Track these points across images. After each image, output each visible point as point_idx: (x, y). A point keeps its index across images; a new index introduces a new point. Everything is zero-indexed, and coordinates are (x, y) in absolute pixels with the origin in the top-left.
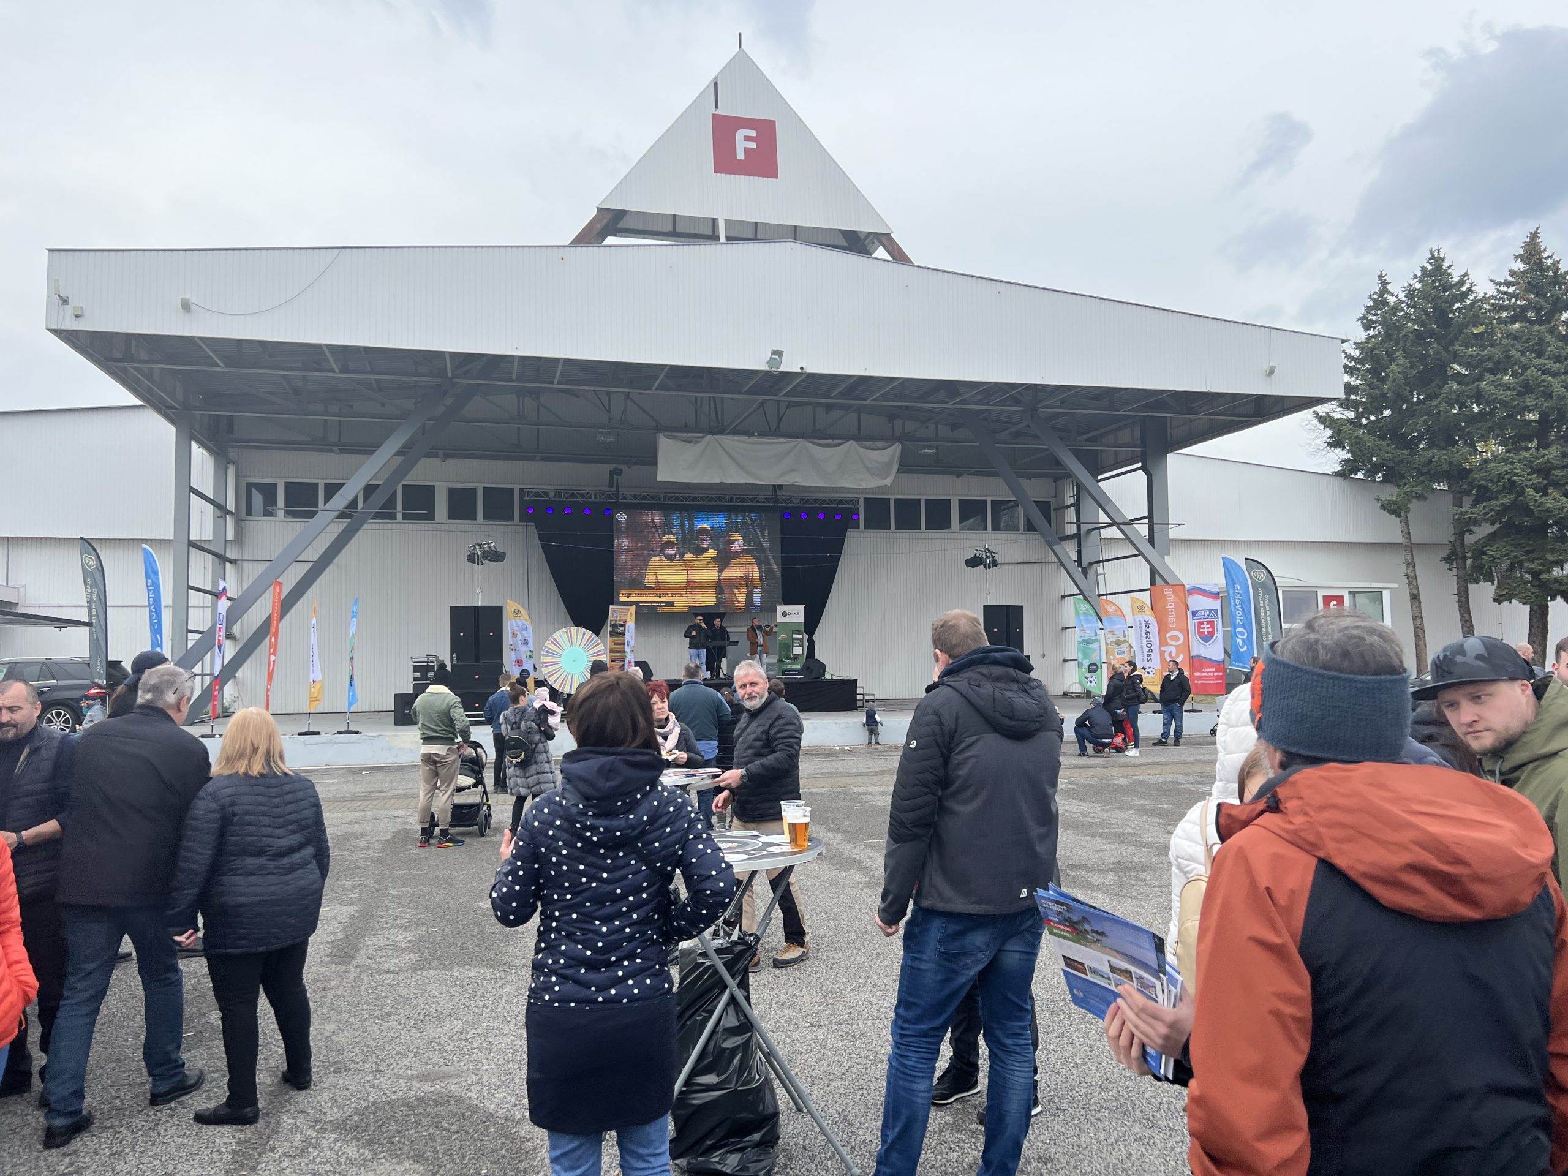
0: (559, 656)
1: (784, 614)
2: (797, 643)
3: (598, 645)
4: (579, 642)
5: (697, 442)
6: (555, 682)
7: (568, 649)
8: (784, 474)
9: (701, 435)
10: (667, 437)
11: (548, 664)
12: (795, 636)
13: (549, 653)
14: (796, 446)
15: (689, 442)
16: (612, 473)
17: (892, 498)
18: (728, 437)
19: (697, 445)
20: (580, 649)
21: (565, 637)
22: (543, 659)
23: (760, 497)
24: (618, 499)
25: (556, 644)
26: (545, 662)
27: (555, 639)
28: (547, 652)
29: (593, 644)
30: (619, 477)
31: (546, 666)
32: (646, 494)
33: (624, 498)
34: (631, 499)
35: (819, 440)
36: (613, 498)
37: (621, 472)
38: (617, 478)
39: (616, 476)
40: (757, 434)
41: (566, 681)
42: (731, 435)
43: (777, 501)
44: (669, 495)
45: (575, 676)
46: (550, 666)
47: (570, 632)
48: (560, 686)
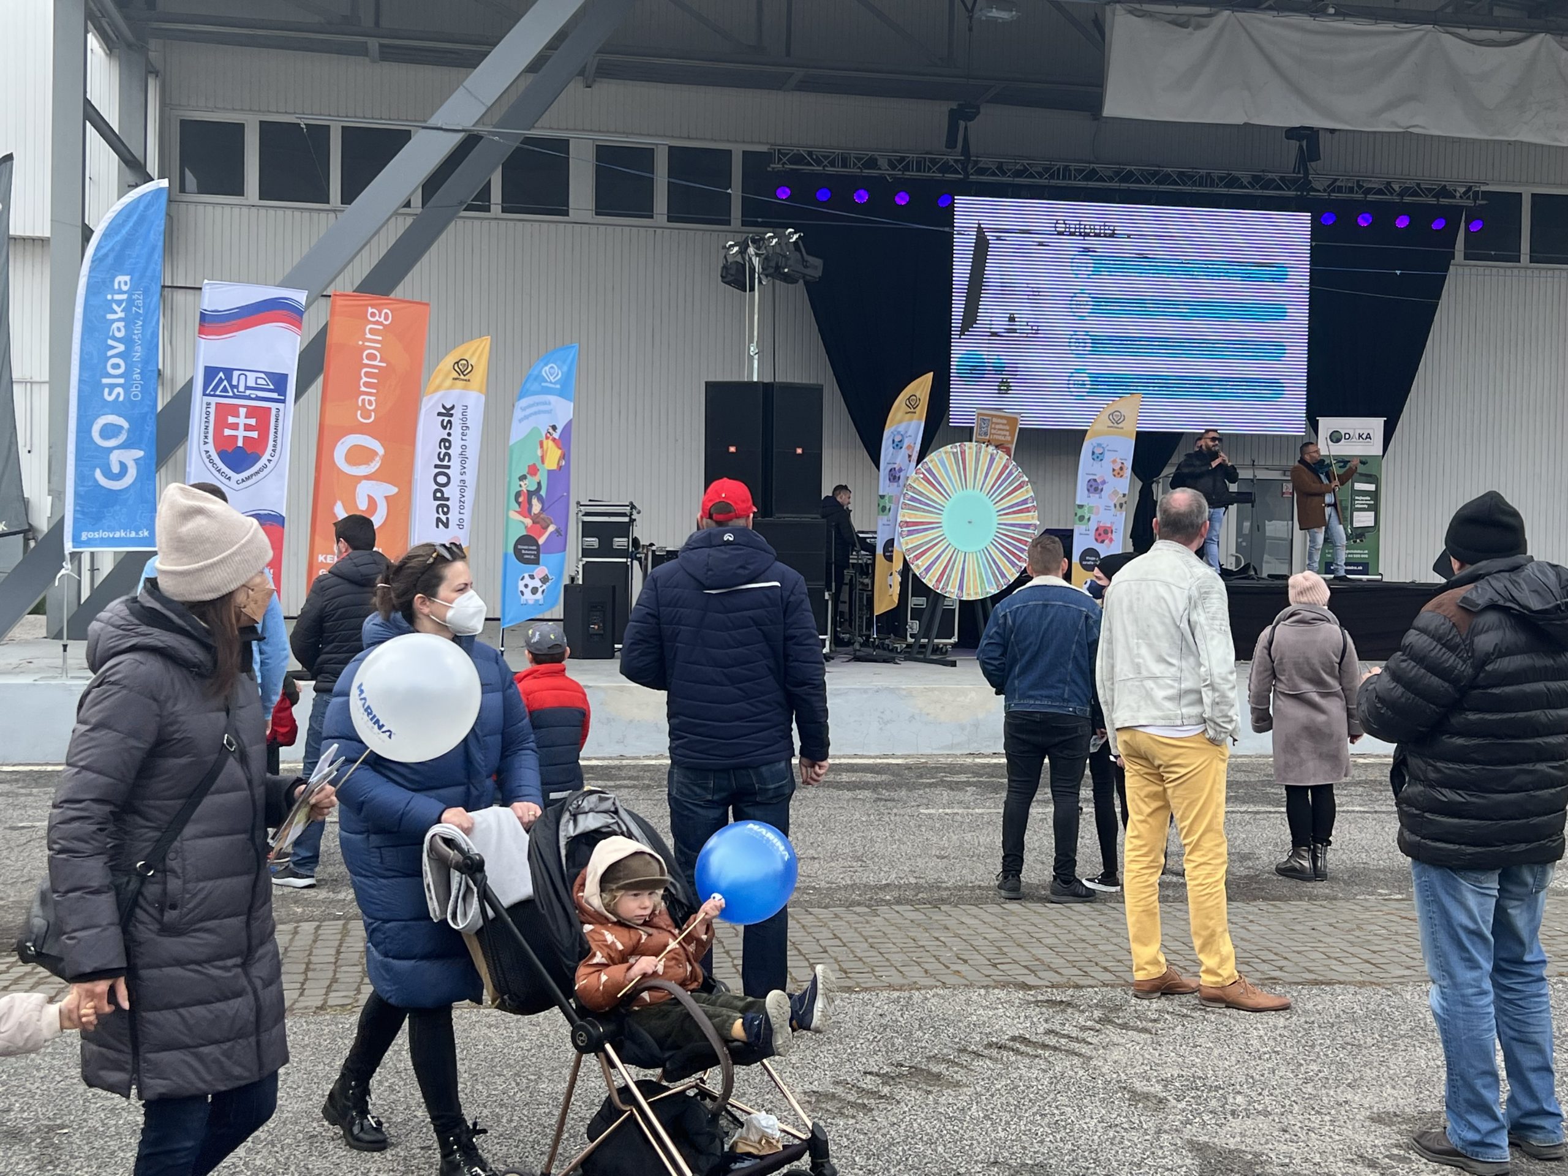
0: (940, 510)
1: (1336, 437)
2: (1361, 501)
3: (1021, 486)
4: (980, 476)
5: (1199, 27)
6: (928, 570)
7: (958, 494)
8: (1390, 106)
9: (1205, 10)
10: (1131, 13)
11: (914, 528)
12: (1359, 486)
13: (918, 502)
14: (1420, 39)
15: (1183, 25)
16: (954, 117)
17: (1527, 192)
18: (1268, 16)
19: (1199, 34)
20: (983, 495)
21: (952, 467)
22: (904, 515)
23: (1270, 175)
24: (967, 174)
25: (931, 479)
26: (908, 524)
27: (929, 471)
28: (913, 499)
29: (1011, 484)
30: (969, 124)
31: (910, 533)
32: (1025, 162)
33: (982, 171)
34: (994, 174)
35: (1469, 29)
36: (956, 172)
37: (978, 113)
38: (966, 128)
39: (962, 123)
40: (1332, 11)
41: (952, 569)
42: (1275, 13)
43: (1306, 185)
44: (1073, 166)
45: (969, 558)
46: (918, 531)
47: (963, 453)
48: (939, 581)
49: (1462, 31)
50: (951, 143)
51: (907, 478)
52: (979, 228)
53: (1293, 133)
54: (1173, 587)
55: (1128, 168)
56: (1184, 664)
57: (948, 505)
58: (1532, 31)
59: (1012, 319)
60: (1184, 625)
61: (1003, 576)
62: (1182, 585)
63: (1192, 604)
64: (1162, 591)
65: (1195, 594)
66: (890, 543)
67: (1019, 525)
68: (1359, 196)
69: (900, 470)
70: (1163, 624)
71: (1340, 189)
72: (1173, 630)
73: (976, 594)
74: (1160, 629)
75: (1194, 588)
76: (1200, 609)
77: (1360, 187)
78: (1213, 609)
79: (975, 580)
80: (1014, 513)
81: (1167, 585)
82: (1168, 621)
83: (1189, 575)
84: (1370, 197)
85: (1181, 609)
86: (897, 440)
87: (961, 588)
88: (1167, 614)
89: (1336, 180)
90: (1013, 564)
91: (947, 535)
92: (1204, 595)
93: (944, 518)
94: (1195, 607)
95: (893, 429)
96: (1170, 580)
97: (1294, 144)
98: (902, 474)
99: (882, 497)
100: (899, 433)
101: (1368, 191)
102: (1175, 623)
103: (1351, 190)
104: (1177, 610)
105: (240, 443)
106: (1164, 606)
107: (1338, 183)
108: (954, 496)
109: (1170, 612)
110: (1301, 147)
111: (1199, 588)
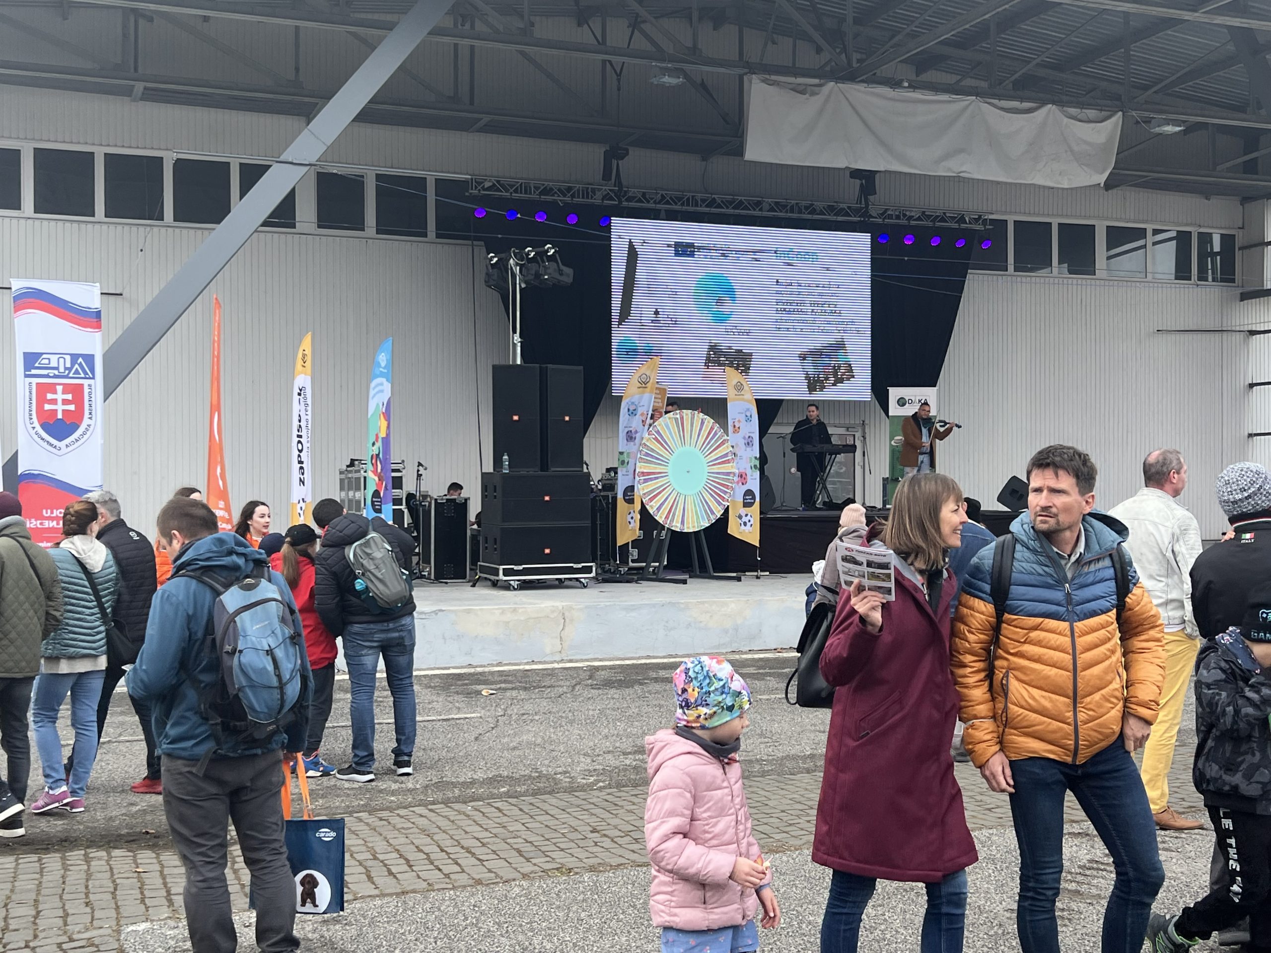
0: (665, 463)
3: (723, 443)
4: (695, 436)
5: (813, 94)
6: (659, 509)
7: (679, 450)
8: (947, 156)
9: (818, 81)
10: (764, 81)
11: (648, 477)
13: (651, 457)
15: (802, 92)
16: (608, 157)
17: (1010, 220)
18: (861, 87)
19: (813, 98)
20: (697, 450)
21: (674, 429)
22: (641, 467)
23: (842, 206)
24: (620, 202)
25: (660, 440)
26: (643, 474)
27: (658, 432)
28: (647, 455)
29: (716, 441)
30: (620, 162)
31: (646, 481)
32: (664, 193)
33: (629, 200)
34: (640, 201)
35: (1000, 100)
36: (611, 199)
37: (627, 154)
38: (618, 165)
39: (614, 162)
40: (906, 84)
41: (676, 509)
42: (866, 85)
43: (866, 214)
44: (699, 196)
45: (689, 500)
46: (651, 479)
47: (682, 418)
48: (667, 517)
49: (995, 102)
50: (606, 176)
51: (642, 438)
52: (630, 242)
53: (856, 174)
54: (1160, 526)
55: (740, 198)
56: (1170, 581)
57: (672, 459)
58: (1043, 103)
59: (657, 313)
60: (1169, 554)
61: (713, 513)
62: (1166, 524)
63: (1175, 538)
64: (1151, 528)
65: (1178, 532)
66: (631, 489)
67: (723, 473)
68: (903, 222)
69: (636, 432)
70: (1153, 552)
71: (890, 217)
72: (1160, 557)
73: (694, 527)
74: (1151, 557)
75: (1176, 527)
76: (1181, 542)
77: (905, 215)
78: (1191, 542)
79: (692, 517)
80: (719, 464)
81: (1155, 524)
82: (1157, 551)
83: (1171, 517)
84: (913, 223)
85: (1167, 543)
86: (631, 409)
87: (683, 522)
88: (1156, 545)
89: (886, 210)
90: (719, 504)
91: (672, 482)
92: (1184, 531)
93: (669, 469)
94: (1178, 540)
95: (627, 400)
96: (1157, 520)
97: (858, 182)
98: (638, 436)
99: (621, 453)
100: (633, 403)
101: (910, 218)
102: (1162, 553)
103: (898, 217)
104: (1164, 543)
105: (60, 416)
106: (1153, 540)
107: (889, 212)
108: (677, 452)
109: (1158, 544)
110: (862, 184)
111: (1180, 527)
